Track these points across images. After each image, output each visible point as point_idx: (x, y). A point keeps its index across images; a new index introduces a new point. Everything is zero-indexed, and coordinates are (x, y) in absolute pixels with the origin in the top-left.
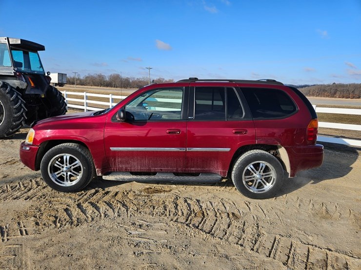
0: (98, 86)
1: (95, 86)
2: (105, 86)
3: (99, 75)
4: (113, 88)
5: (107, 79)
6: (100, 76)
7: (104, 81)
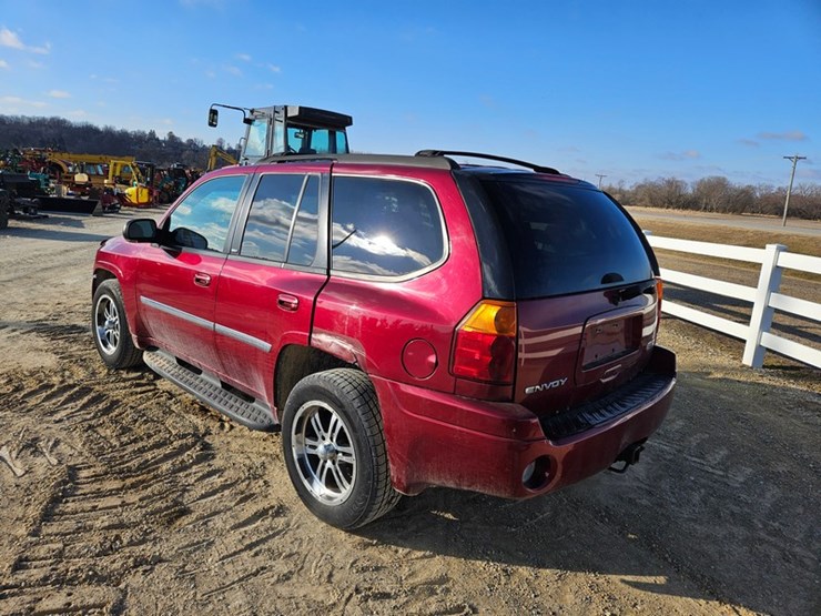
0: (662, 207)
1: (655, 206)
2: (678, 208)
3: (668, 182)
4: (699, 213)
5: (690, 191)
6: (670, 183)
7: (680, 196)
